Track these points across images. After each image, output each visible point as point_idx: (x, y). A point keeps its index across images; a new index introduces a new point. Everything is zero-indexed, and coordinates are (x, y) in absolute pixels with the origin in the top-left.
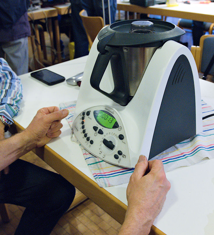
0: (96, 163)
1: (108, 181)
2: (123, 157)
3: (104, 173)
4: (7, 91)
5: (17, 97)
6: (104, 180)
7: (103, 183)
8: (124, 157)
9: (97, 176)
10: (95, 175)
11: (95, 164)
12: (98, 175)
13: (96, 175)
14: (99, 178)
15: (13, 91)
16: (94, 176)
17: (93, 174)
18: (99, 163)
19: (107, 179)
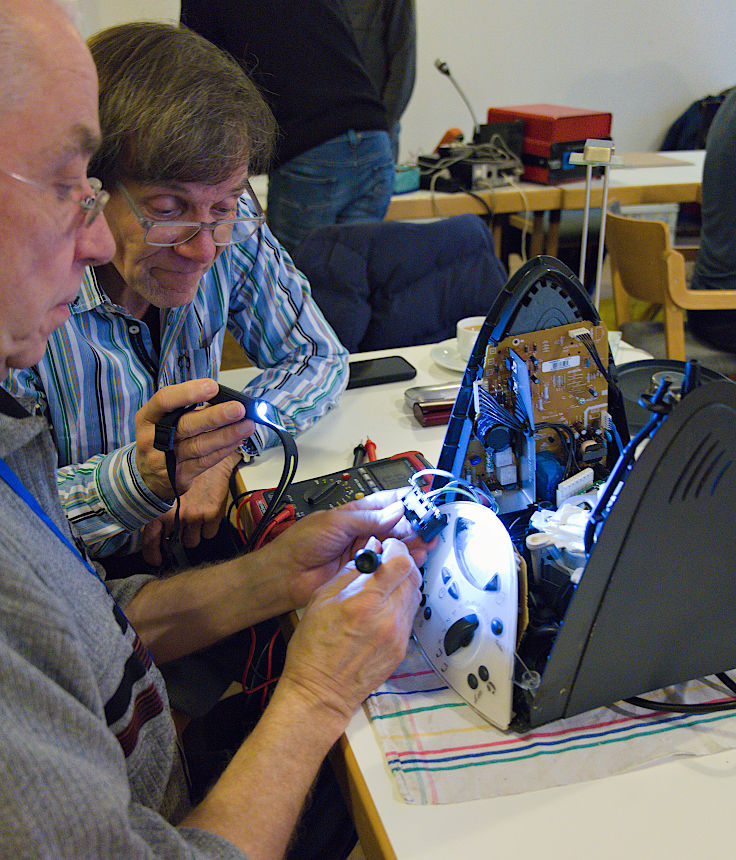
0: (399, 714)
1: (432, 783)
2: (489, 689)
3: (422, 753)
4: (287, 377)
5: (306, 400)
6: (420, 779)
7: (415, 789)
8: (492, 690)
9: (398, 765)
10: (392, 758)
11: (396, 719)
12: (402, 759)
13: (396, 757)
14: (406, 771)
15: (306, 382)
16: (390, 762)
17: (387, 755)
18: (407, 716)
19: (430, 776)
